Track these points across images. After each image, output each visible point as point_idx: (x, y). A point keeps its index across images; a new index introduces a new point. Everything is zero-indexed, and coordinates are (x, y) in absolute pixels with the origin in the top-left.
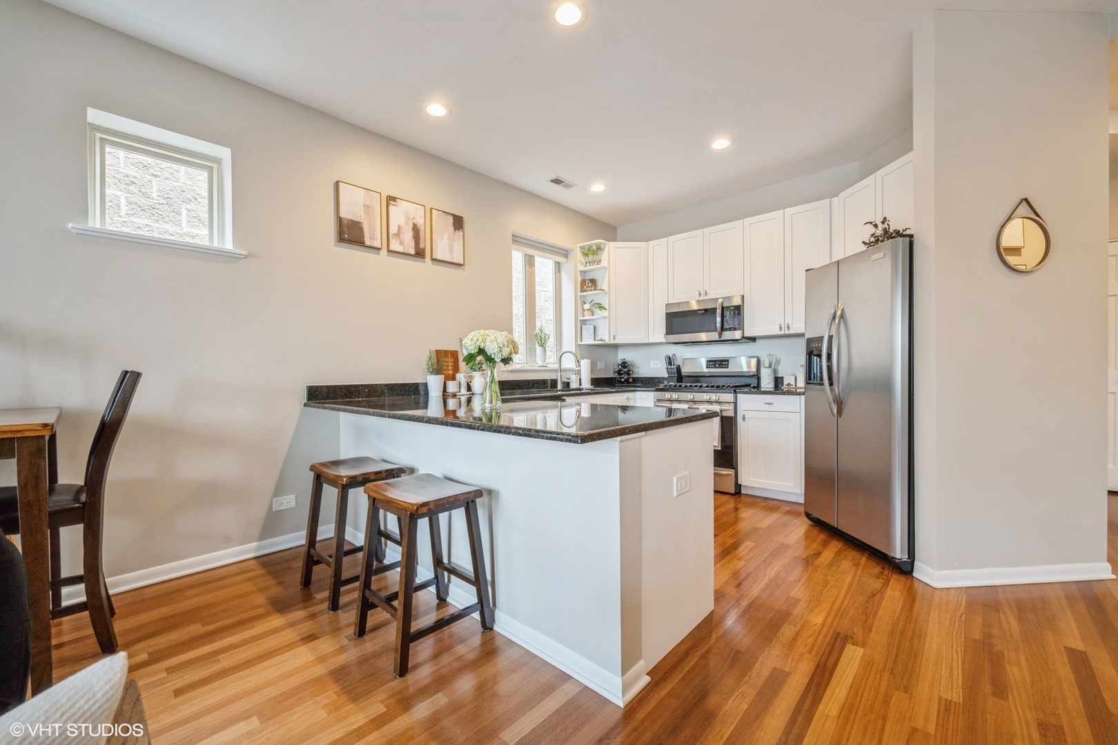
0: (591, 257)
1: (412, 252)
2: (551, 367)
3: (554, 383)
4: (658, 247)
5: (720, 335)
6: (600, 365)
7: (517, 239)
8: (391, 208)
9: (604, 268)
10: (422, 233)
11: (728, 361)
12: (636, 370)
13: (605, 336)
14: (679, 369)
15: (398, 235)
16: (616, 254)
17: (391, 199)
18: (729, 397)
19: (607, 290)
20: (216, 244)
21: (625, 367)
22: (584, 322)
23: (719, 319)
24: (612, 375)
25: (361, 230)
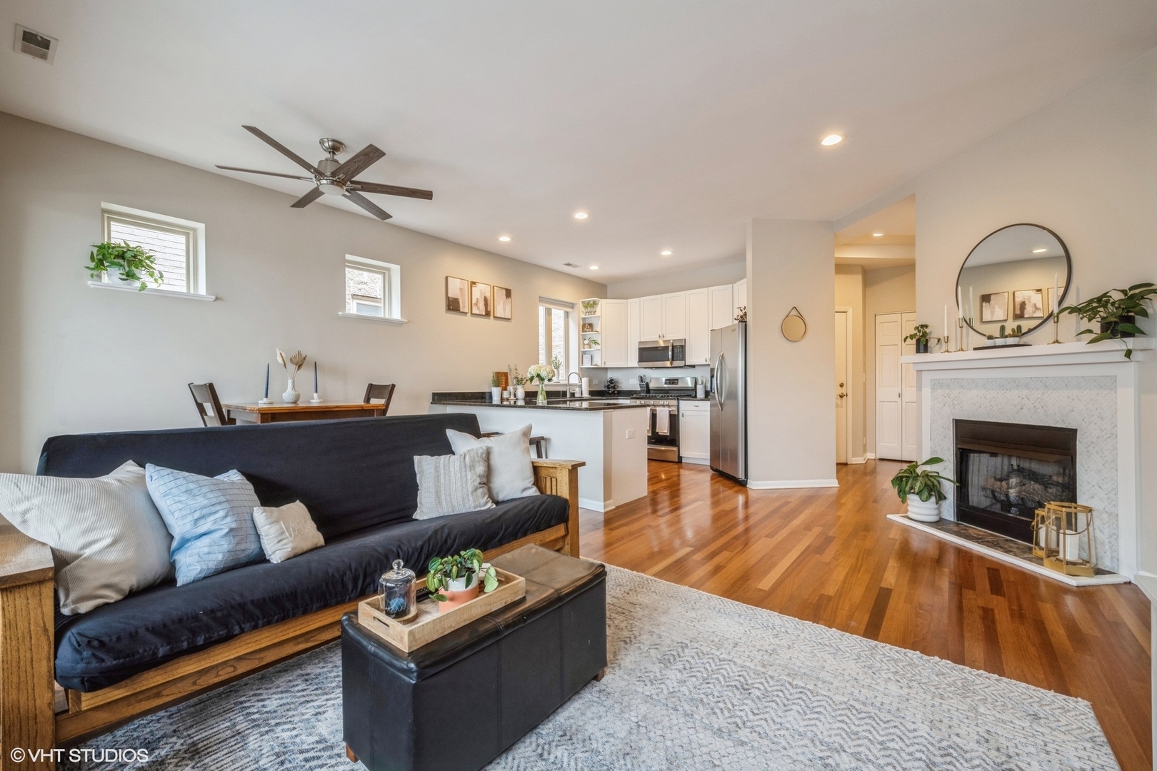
0: (589, 309)
1: (484, 314)
2: (562, 382)
3: (564, 394)
4: (633, 303)
5: (671, 364)
6: (595, 382)
7: (542, 300)
8: (473, 288)
9: (599, 317)
10: (489, 302)
11: (677, 380)
12: (620, 385)
13: (598, 362)
14: (647, 384)
15: (476, 304)
16: (605, 307)
17: (473, 283)
18: (674, 402)
19: (600, 331)
20: (387, 316)
21: (612, 383)
22: (584, 353)
23: (670, 353)
24: (603, 389)
25: (458, 303)
